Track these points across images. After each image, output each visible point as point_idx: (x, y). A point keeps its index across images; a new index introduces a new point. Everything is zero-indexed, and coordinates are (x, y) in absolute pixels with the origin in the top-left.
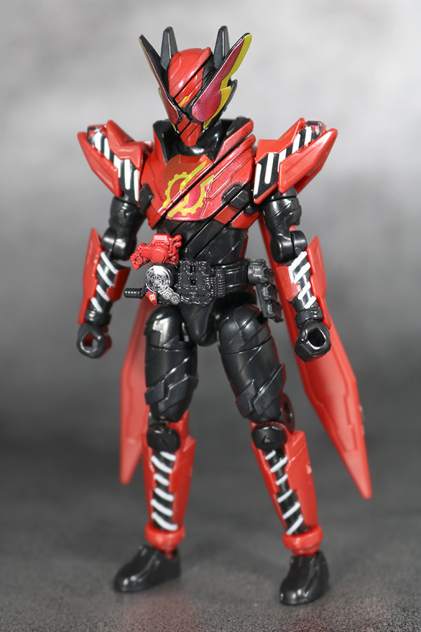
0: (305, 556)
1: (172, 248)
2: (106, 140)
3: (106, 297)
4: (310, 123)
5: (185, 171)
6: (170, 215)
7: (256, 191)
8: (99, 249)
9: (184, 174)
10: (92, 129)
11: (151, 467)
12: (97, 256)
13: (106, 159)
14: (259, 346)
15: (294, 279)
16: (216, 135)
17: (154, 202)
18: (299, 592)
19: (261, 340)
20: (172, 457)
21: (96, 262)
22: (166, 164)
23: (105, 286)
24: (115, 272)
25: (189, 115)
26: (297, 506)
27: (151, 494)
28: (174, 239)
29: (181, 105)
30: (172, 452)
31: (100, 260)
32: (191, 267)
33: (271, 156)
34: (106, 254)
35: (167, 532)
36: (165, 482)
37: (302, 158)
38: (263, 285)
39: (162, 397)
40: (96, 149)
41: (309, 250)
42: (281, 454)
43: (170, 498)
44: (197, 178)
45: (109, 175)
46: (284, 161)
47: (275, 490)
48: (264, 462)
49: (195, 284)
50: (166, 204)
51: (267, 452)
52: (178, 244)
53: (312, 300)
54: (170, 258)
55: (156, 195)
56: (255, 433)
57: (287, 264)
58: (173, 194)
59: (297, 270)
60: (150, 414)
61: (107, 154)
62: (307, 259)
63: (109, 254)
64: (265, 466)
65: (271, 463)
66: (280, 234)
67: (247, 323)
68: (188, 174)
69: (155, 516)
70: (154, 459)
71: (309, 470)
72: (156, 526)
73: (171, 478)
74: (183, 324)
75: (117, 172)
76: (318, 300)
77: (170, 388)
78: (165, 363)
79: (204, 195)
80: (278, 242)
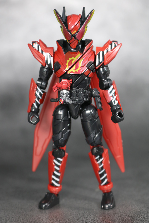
0: (108, 192)
1: (69, 84)
2: (40, 46)
3: (39, 103)
4: (113, 41)
5: (73, 57)
6: (69, 72)
7: (97, 65)
8: (36, 86)
9: (73, 58)
10: (33, 42)
11: (53, 164)
12: (36, 88)
13: (40, 53)
14: (96, 119)
15: (110, 95)
16: (80, 45)
17: (62, 68)
18: (109, 205)
19: (96, 117)
20: (61, 160)
21: (35, 90)
22: (65, 55)
23: (38, 99)
24: (42, 93)
25: (75, 37)
26: (105, 175)
27: (52, 173)
28: (70, 81)
29: (72, 33)
30: (61, 158)
31: (37, 89)
32: (77, 90)
33: (101, 52)
34: (39, 87)
35: (56, 187)
36: (58, 169)
37: (112, 53)
38: (98, 97)
39: (61, 138)
40: (36, 49)
41: (114, 85)
42: (101, 157)
43: (59, 174)
44: (78, 59)
45: (42, 59)
46: (106, 54)
47: (99, 170)
48: (95, 160)
49: (78, 97)
50: (67, 69)
51: (96, 156)
52: (71, 82)
53: (117, 102)
54: (68, 88)
55: (62, 65)
56: (92, 150)
57: (107, 90)
58: (69, 65)
59: (111, 92)
60: (54, 145)
61: (40, 51)
62: (113, 88)
63: (40, 87)
64: (95, 161)
65: (97, 160)
66: (103, 79)
67: (92, 111)
68: (74, 58)
69: (53, 181)
70: (55, 161)
71: (109, 162)
72: (53, 185)
73: (60, 167)
74: (68, 112)
75: (44, 58)
76: (119, 102)
77: (64, 135)
78: (61, 126)
79: (80, 65)
80: (103, 82)
